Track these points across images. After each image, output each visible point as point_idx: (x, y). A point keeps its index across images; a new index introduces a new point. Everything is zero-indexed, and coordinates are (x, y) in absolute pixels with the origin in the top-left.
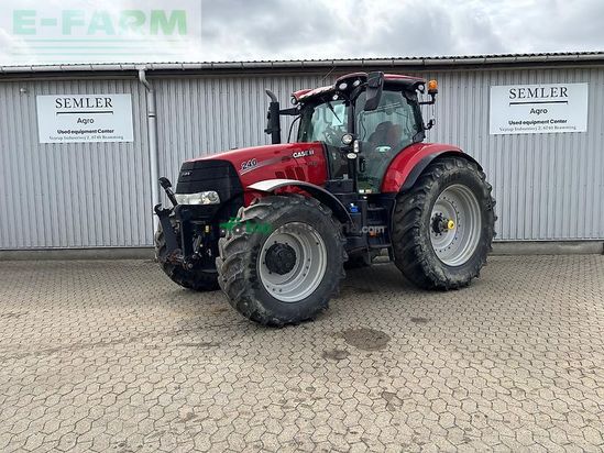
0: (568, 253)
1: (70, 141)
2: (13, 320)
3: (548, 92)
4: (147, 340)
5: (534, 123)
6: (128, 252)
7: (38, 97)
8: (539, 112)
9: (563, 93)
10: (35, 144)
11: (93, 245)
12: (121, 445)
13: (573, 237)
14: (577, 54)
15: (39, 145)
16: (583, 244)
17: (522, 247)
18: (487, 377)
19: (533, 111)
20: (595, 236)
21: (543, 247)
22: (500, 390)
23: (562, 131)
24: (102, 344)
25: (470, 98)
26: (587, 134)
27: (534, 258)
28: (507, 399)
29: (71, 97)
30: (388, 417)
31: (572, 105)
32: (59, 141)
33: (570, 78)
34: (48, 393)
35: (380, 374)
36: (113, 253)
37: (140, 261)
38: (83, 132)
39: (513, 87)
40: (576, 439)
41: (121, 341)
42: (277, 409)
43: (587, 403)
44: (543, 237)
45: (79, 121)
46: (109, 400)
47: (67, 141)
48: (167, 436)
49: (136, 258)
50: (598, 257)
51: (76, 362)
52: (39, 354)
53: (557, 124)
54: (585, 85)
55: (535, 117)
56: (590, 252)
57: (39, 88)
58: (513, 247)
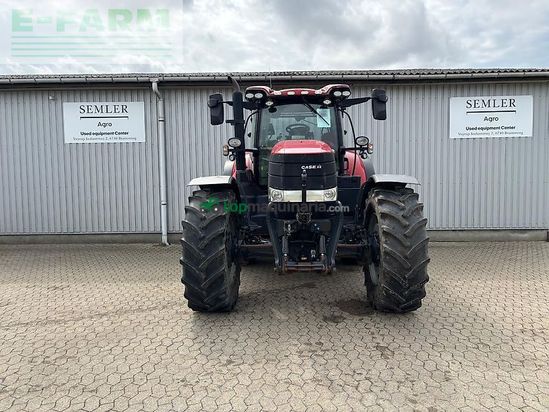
0: (518, 240)
1: (91, 141)
2: (59, 292)
3: (499, 103)
4: (176, 308)
5: (488, 129)
6: (137, 237)
7: (65, 104)
8: (492, 119)
9: (512, 103)
10: (61, 144)
11: (108, 231)
12: (183, 381)
13: (522, 226)
14: (524, 71)
15: (64, 144)
16: (531, 232)
17: (478, 235)
18: (459, 335)
19: (486, 119)
20: (540, 226)
21: (496, 234)
22: (469, 345)
23: (512, 136)
24: (140, 310)
25: (433, 107)
26: (532, 138)
27: (489, 244)
28: (475, 351)
29: (94, 105)
30: (385, 363)
31: (519, 115)
32: (82, 142)
33: (518, 90)
34: (111, 346)
35: (373, 334)
36: (125, 238)
37: (149, 246)
38: (102, 134)
39: (469, 98)
40: (531, 379)
41: (155, 308)
42: (296, 357)
43: (538, 354)
44: (496, 226)
45: (100, 124)
46: (161, 350)
47: (88, 142)
48: (215, 375)
49: (144, 242)
50: (543, 244)
51: (124, 323)
52: (92, 317)
53: (507, 130)
54: (530, 98)
55: (488, 124)
56: (537, 240)
57: (65, 97)
58: (471, 234)
